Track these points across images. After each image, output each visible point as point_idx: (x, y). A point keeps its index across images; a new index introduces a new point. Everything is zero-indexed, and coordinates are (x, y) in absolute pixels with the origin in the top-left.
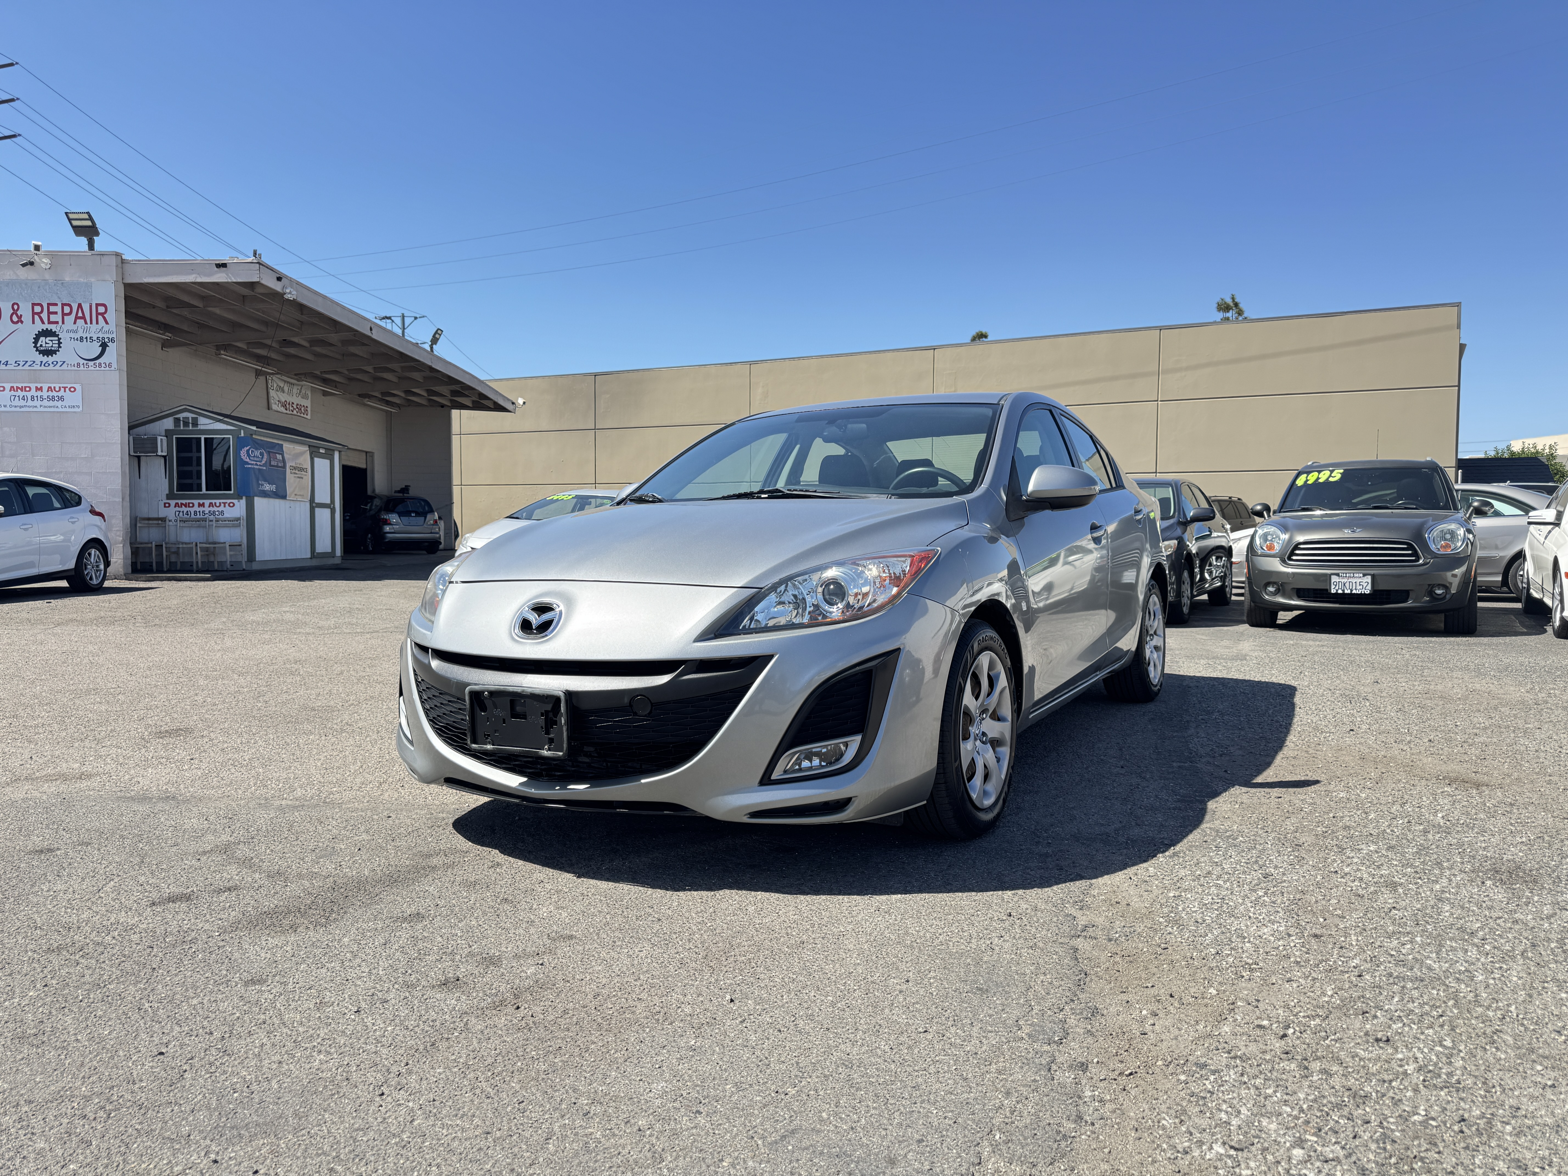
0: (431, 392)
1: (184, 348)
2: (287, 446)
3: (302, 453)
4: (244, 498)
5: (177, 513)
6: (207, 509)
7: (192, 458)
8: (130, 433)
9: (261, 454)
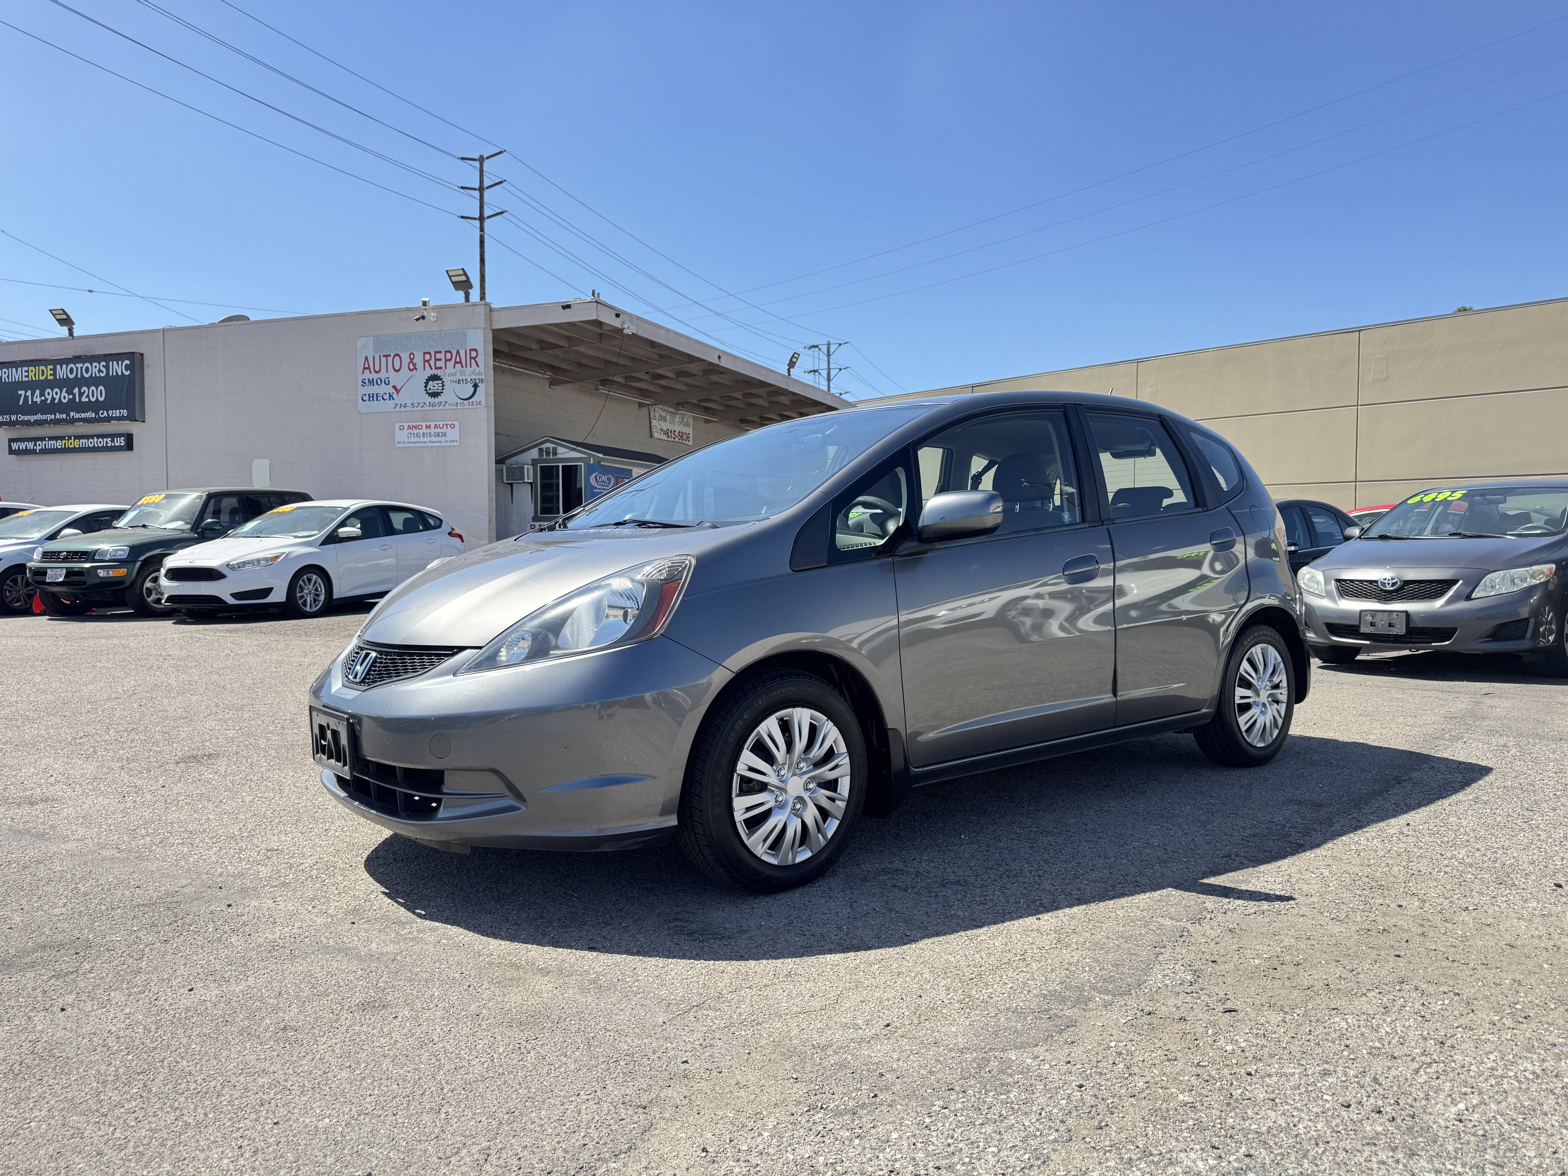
1: (569, 385)
7: (552, 484)
8: (504, 463)
9: (609, 479)
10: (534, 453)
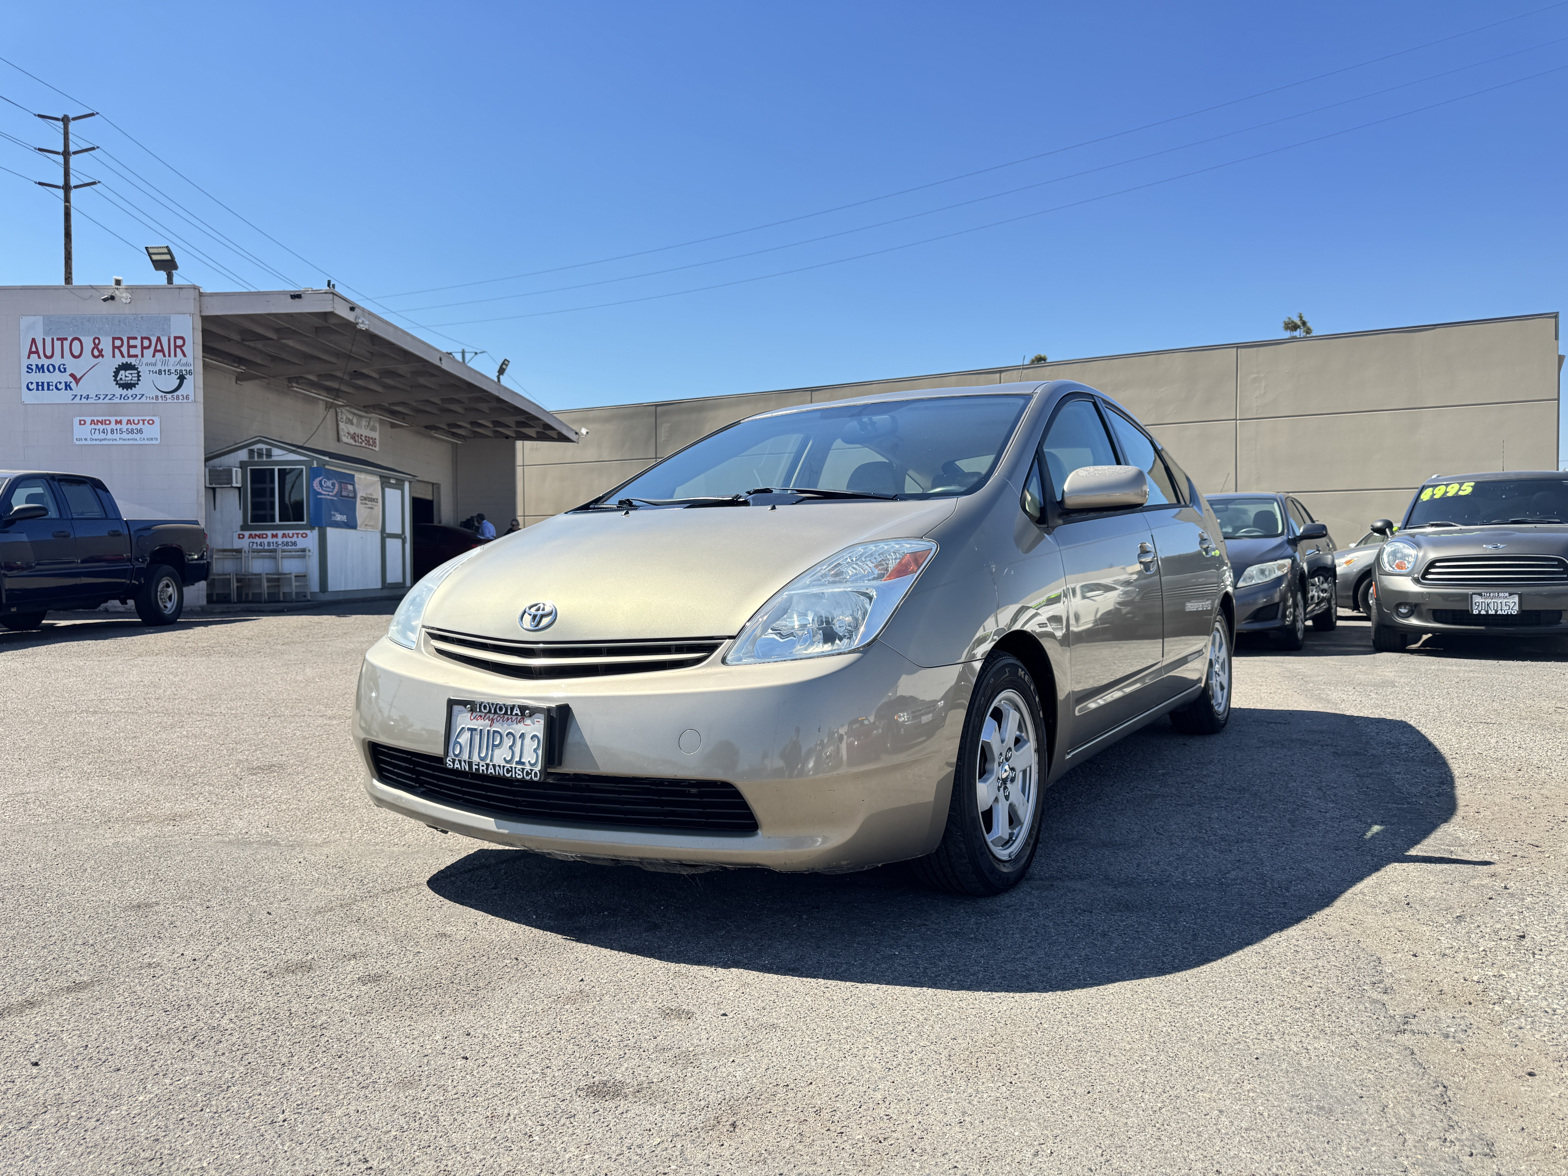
0: (496, 423)
1: (257, 381)
2: (358, 477)
3: (373, 484)
4: (317, 529)
5: (251, 544)
6: (280, 540)
7: (265, 489)
8: (210, 464)
9: (333, 484)
10: (243, 455)
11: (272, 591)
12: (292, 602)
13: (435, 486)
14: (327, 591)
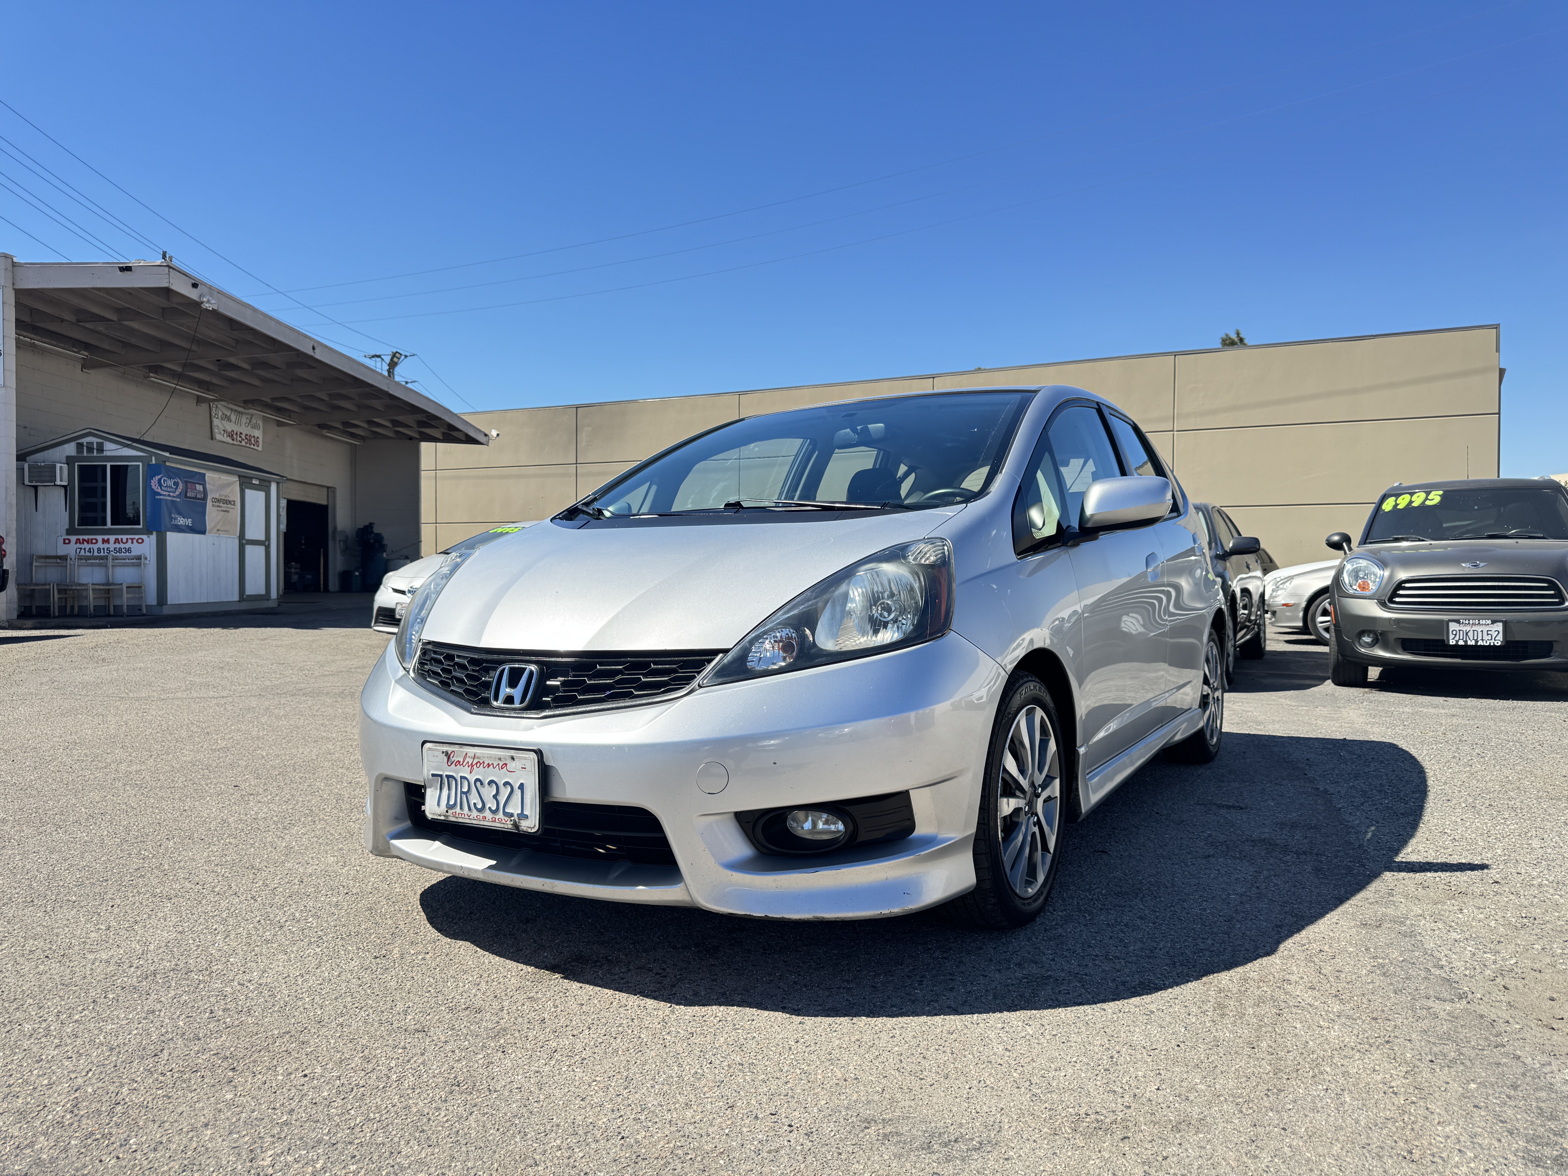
0: (396, 423)
1: (108, 370)
2: (209, 476)
3: (230, 484)
4: (154, 533)
5: (78, 550)
6: (112, 546)
7: (96, 488)
8: (25, 460)
9: (176, 484)
10: (70, 449)
11: (102, 603)
12: (122, 616)
13: (330, 490)
14: (166, 604)
